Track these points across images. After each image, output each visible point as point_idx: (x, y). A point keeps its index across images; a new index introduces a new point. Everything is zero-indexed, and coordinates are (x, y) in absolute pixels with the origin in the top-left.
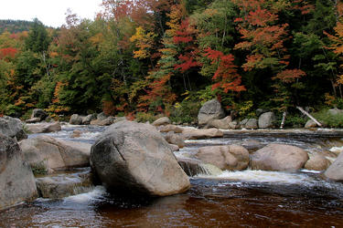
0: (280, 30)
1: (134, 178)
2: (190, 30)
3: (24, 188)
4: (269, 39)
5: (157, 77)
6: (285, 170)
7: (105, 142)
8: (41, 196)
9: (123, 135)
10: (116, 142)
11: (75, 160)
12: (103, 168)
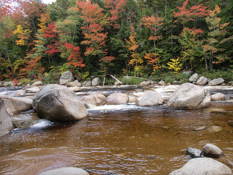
0: (104, 36)
1: (67, 112)
3: (7, 124)
4: (99, 40)
6: (122, 104)
7: (48, 96)
8: (16, 127)
9: (58, 91)
10: (56, 95)
11: (22, 107)
12: (48, 109)
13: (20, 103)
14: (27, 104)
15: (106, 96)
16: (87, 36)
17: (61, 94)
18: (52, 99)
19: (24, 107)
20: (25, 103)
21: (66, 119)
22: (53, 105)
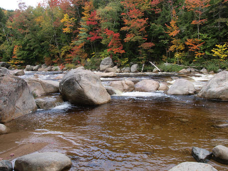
0: (144, 21)
1: (87, 97)
2: (96, 18)
3: (31, 104)
4: (138, 26)
5: (77, 44)
6: (150, 91)
7: (70, 80)
8: (39, 108)
9: (80, 76)
10: (77, 79)
11: (50, 89)
12: (70, 93)
13: (49, 86)
14: (55, 87)
15: (135, 82)
16: (127, 22)
17: (83, 78)
18: (74, 83)
19: (52, 89)
20: (53, 86)
21: (86, 103)
22: (74, 89)
